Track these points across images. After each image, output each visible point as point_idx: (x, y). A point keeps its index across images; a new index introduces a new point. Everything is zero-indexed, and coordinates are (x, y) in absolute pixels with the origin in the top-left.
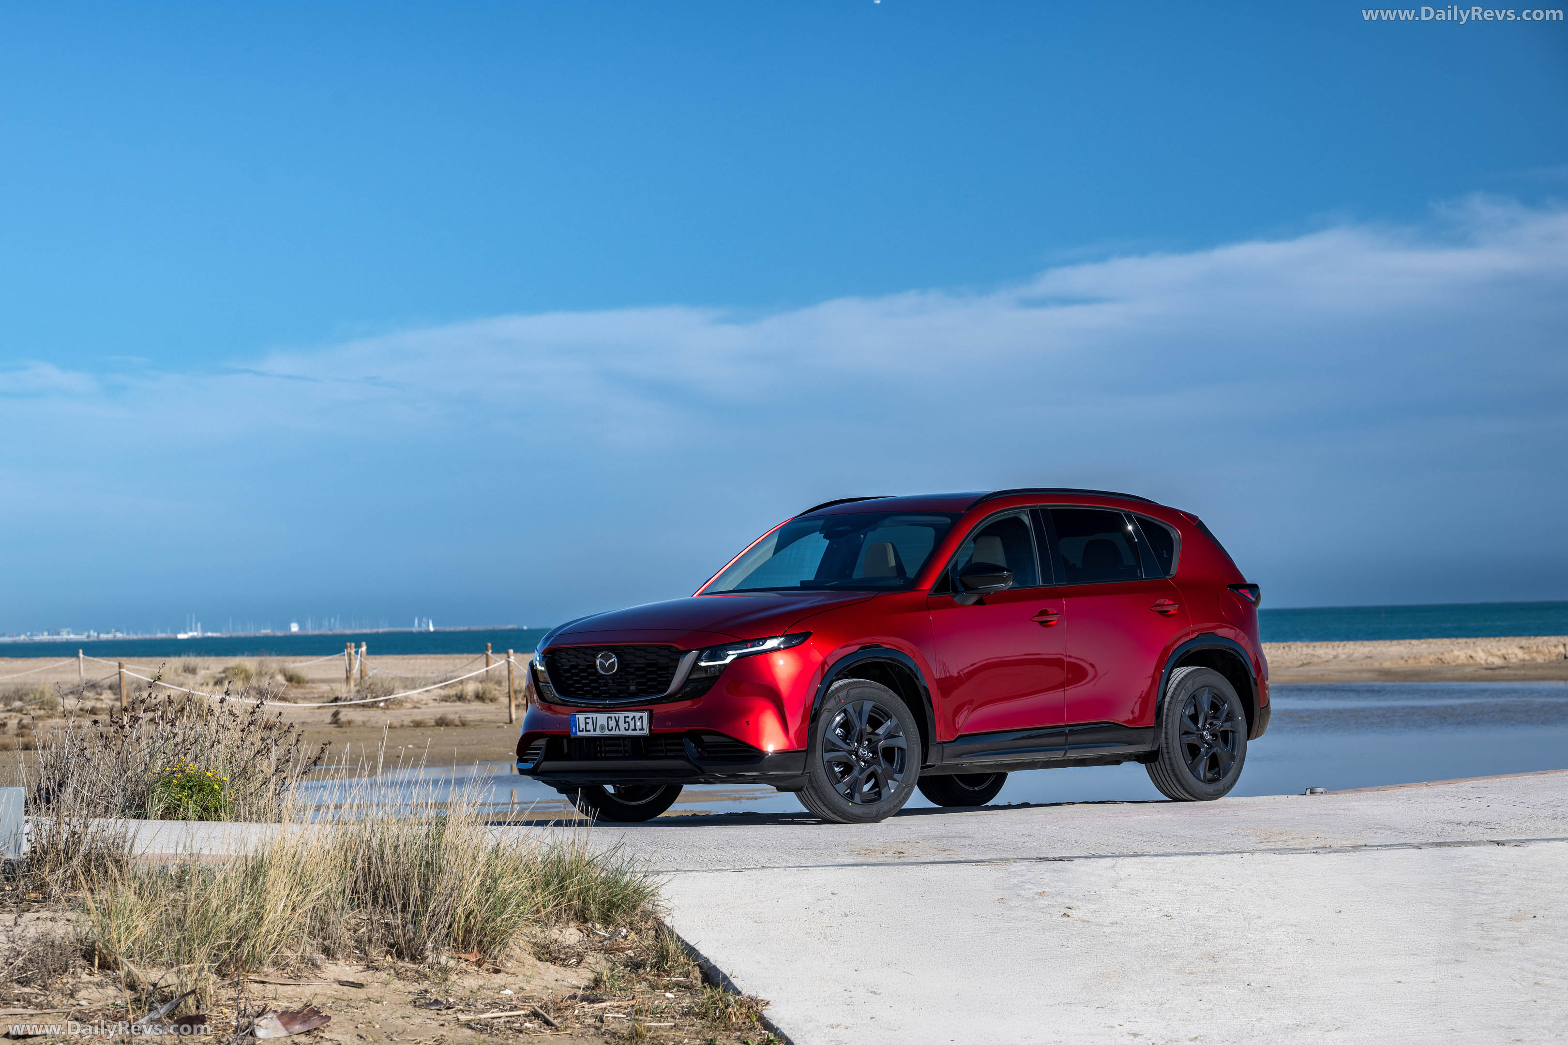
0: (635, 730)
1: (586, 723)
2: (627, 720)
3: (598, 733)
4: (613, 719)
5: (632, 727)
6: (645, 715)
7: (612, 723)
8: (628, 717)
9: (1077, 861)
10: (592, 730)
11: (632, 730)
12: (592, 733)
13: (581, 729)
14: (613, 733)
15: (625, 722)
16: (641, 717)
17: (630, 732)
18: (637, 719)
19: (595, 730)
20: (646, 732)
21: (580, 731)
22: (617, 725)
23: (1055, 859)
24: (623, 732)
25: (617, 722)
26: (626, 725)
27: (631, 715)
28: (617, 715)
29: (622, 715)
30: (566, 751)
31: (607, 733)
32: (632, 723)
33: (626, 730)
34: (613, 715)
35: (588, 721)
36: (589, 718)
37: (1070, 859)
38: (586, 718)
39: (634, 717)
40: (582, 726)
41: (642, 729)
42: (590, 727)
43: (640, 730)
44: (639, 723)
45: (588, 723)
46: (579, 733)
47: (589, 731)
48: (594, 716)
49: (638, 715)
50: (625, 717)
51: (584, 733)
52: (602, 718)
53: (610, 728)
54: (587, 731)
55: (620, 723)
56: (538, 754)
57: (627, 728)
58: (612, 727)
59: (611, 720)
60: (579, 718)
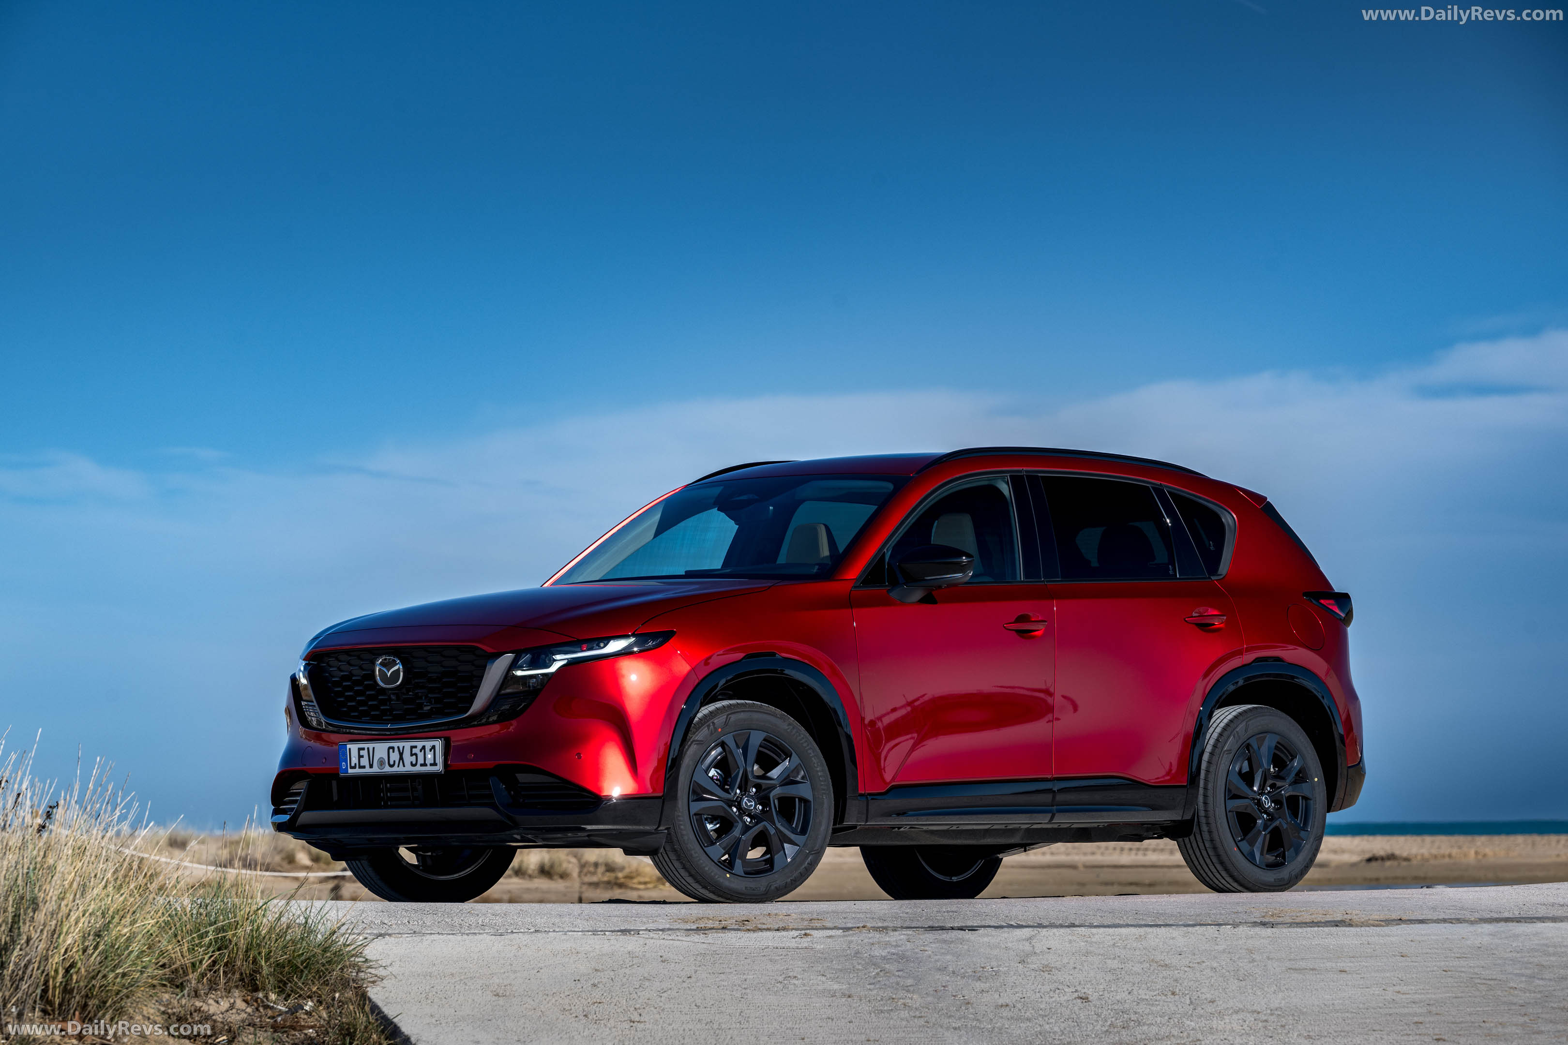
0: (424, 765)
1: (360, 757)
2: (414, 751)
3: (376, 769)
4: (396, 749)
5: (421, 760)
6: (438, 744)
7: (395, 756)
8: (416, 747)
9: (982, 931)
10: (368, 766)
11: (421, 765)
12: (367, 770)
13: (353, 765)
14: (395, 769)
15: (412, 755)
16: (433, 747)
17: (418, 769)
18: (427, 749)
19: (371, 766)
20: (439, 768)
21: (352, 768)
22: (401, 758)
23: (952, 928)
24: (408, 768)
25: (401, 754)
26: (413, 759)
27: (420, 744)
28: (401, 744)
29: (407, 745)
30: (335, 798)
31: (387, 769)
32: (421, 756)
33: (413, 765)
34: (395, 744)
35: (362, 753)
36: (363, 749)
37: (972, 929)
38: (360, 749)
39: (424, 748)
40: (355, 760)
41: (435, 764)
42: (365, 761)
43: (431, 765)
44: (430, 756)
45: (362, 757)
46: (350, 771)
47: (364, 767)
48: (371, 745)
49: (428, 744)
50: (412, 747)
51: (357, 771)
52: (380, 749)
53: (392, 763)
54: (360, 767)
55: (404, 756)
56: (295, 802)
57: (414, 762)
58: (394, 761)
59: (393, 752)
60: (350, 749)
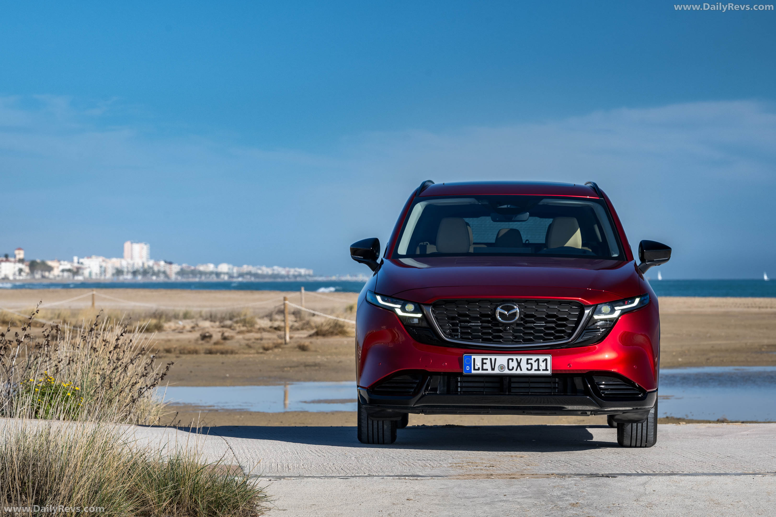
0: (538, 370)
1: (483, 363)
2: (530, 361)
3: (497, 371)
4: (515, 360)
5: (535, 367)
6: (549, 359)
7: (514, 364)
8: (531, 359)
10: (490, 368)
11: (536, 370)
12: (489, 372)
13: (476, 368)
14: (514, 372)
15: (528, 363)
16: (546, 360)
17: (533, 372)
18: (541, 361)
19: (493, 369)
20: (550, 372)
21: (474, 369)
22: (519, 365)
24: (524, 371)
25: (519, 363)
26: (529, 366)
27: (534, 358)
28: (519, 358)
29: (524, 358)
31: (506, 371)
32: (535, 364)
34: (514, 357)
35: (485, 361)
36: (486, 359)
38: (483, 360)
39: (538, 360)
40: (478, 365)
41: (546, 370)
42: (487, 367)
43: (544, 370)
44: (542, 365)
45: (485, 363)
46: (473, 372)
47: (487, 370)
48: (493, 357)
49: (541, 358)
50: (528, 359)
51: (480, 372)
53: (510, 368)
54: (483, 369)
55: (521, 364)
57: (529, 368)
58: (513, 367)
59: (512, 361)
60: (474, 359)
